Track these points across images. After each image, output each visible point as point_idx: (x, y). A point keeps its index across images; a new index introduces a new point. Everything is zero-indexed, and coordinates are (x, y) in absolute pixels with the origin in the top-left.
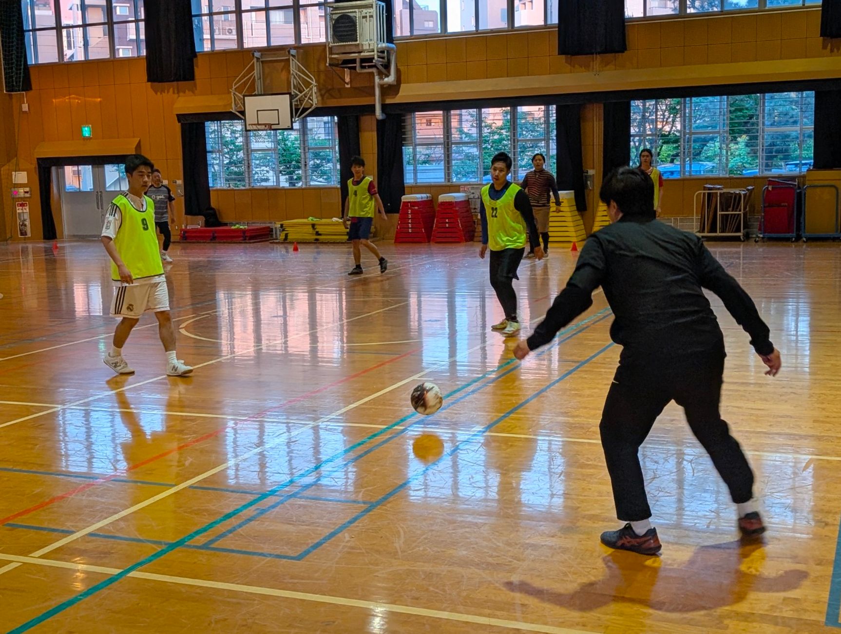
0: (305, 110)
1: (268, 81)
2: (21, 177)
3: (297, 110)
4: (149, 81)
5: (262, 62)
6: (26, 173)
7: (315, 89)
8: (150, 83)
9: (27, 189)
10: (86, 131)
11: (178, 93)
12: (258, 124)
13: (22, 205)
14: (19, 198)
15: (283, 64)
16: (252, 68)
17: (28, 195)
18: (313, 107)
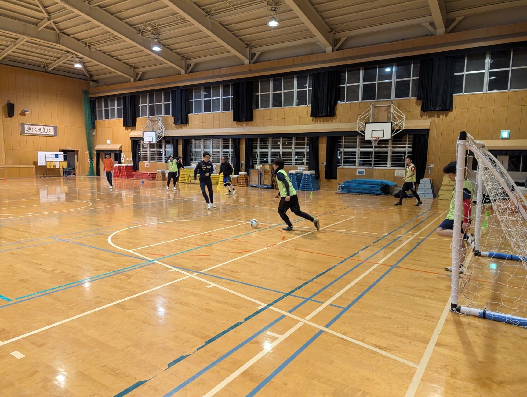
0: (161, 137)
1: (153, 127)
3: (159, 137)
4: (124, 126)
5: (152, 121)
7: (164, 130)
8: (124, 127)
10: (109, 142)
11: (131, 130)
12: (147, 141)
15: (157, 122)
16: (148, 123)
18: (163, 136)
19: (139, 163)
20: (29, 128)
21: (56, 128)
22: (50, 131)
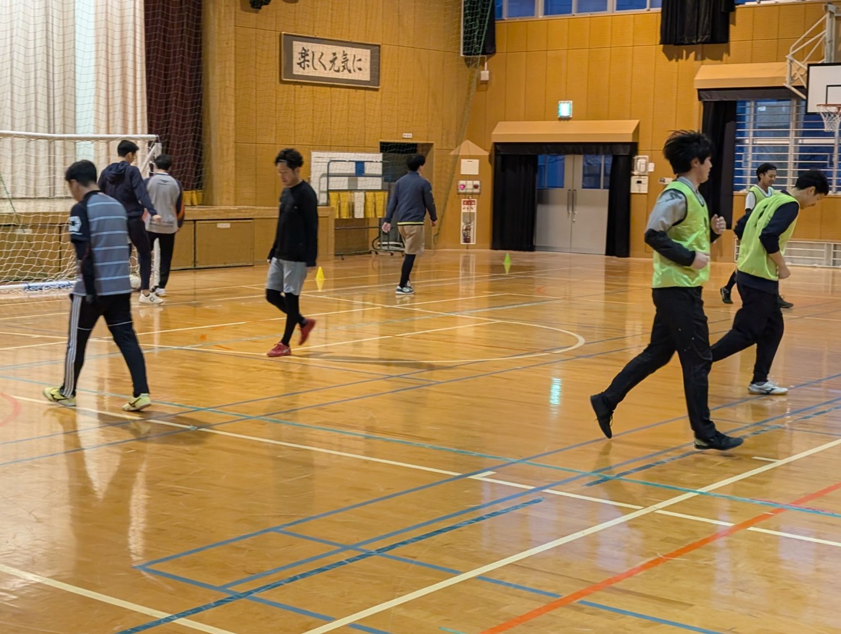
2: (470, 167)
4: (661, 44)
5: (837, 18)
6: (477, 161)
8: (662, 46)
9: (477, 183)
10: (565, 109)
11: (703, 59)
12: (826, 105)
13: (469, 203)
14: (465, 194)
17: (477, 191)
19: (732, 196)
20: (304, 54)
21: (376, 51)
22: (358, 64)
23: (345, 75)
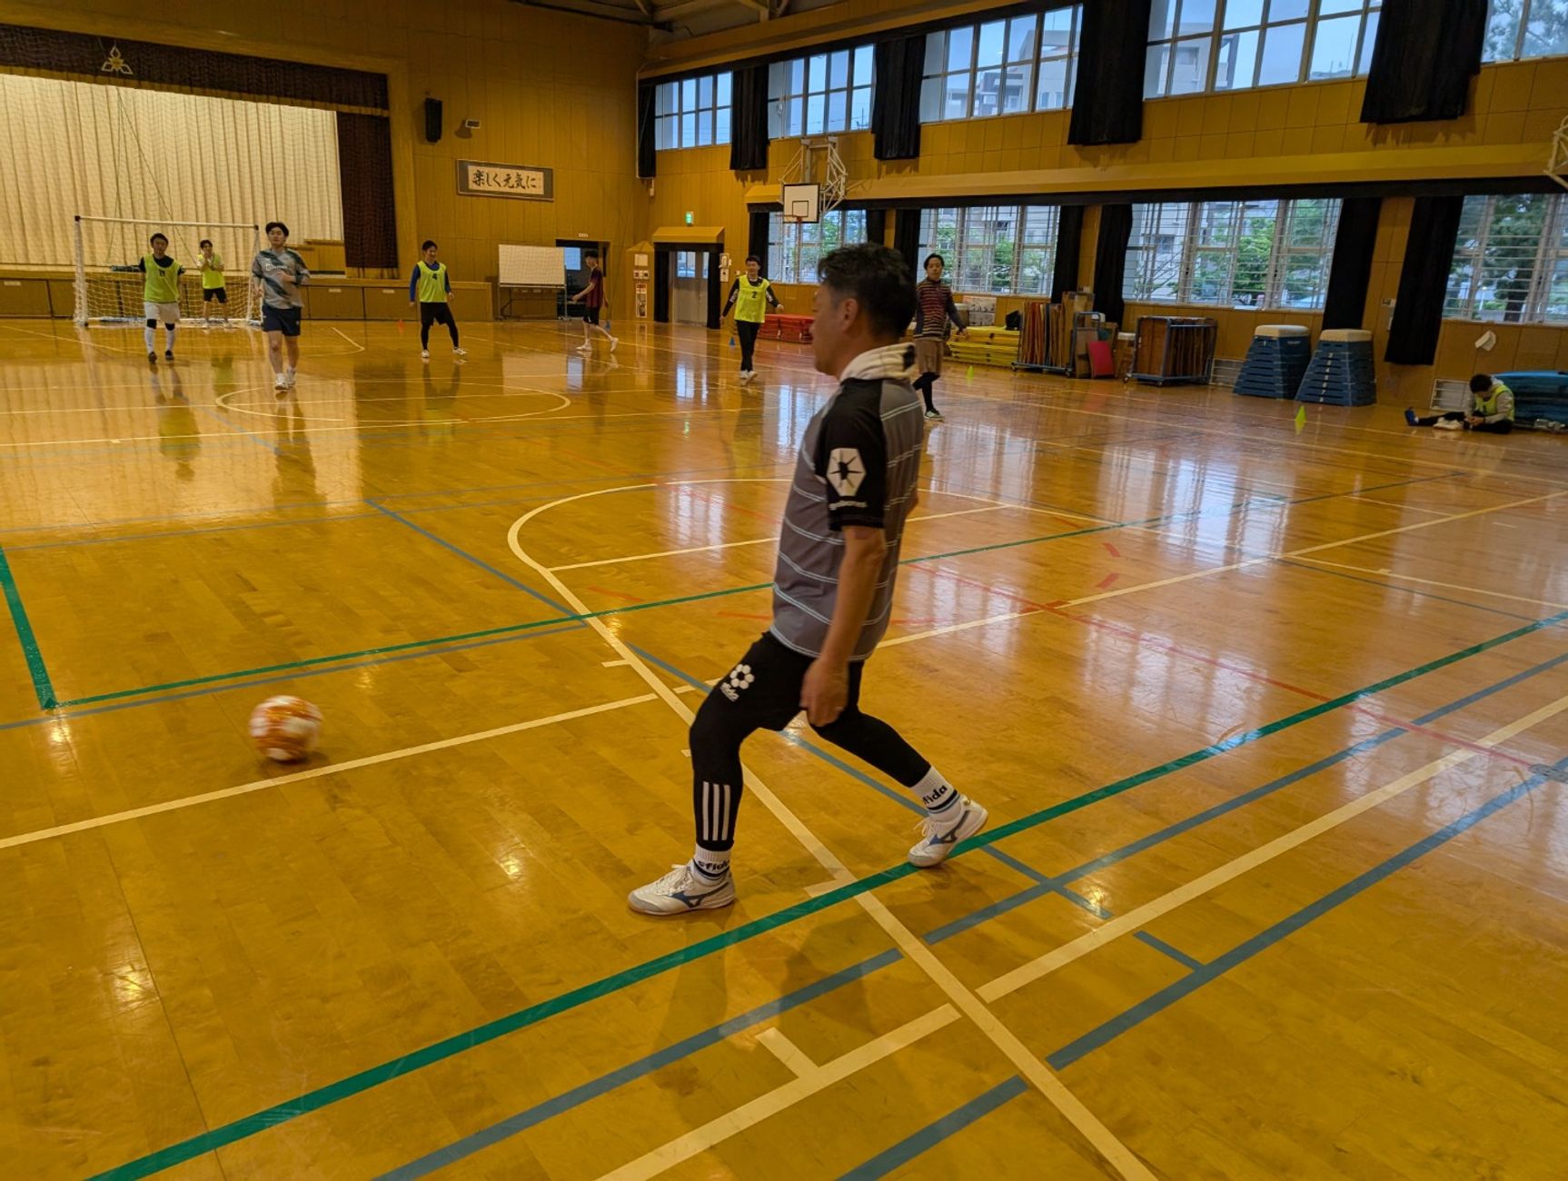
1: (813, 172)
2: (643, 260)
3: (827, 202)
4: (732, 168)
5: (811, 150)
6: (646, 256)
7: (843, 180)
8: (733, 171)
9: (646, 272)
10: (689, 218)
11: (754, 180)
12: (793, 216)
13: (641, 287)
14: (638, 279)
15: (825, 152)
17: (646, 278)
18: (840, 200)
20: (479, 175)
21: (549, 175)
22: (534, 183)
23: (519, 190)
